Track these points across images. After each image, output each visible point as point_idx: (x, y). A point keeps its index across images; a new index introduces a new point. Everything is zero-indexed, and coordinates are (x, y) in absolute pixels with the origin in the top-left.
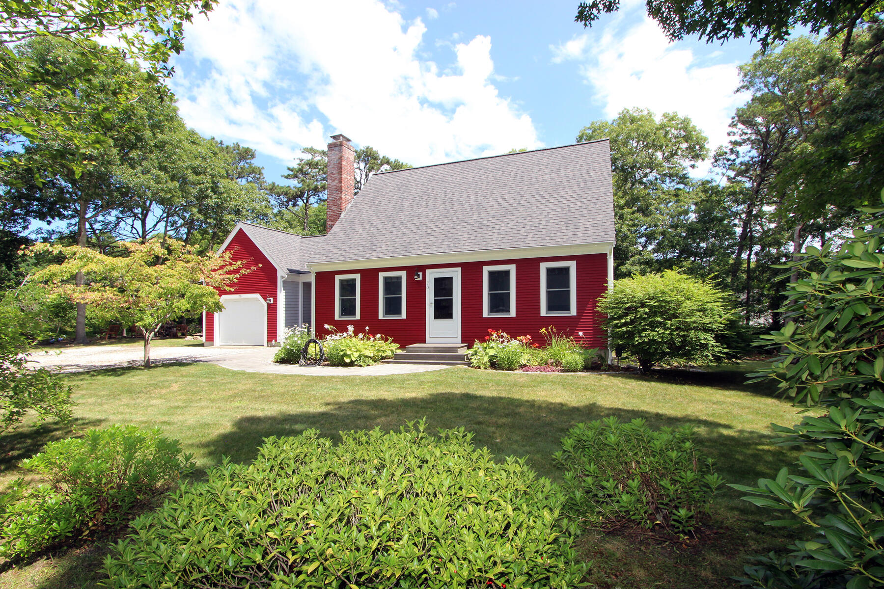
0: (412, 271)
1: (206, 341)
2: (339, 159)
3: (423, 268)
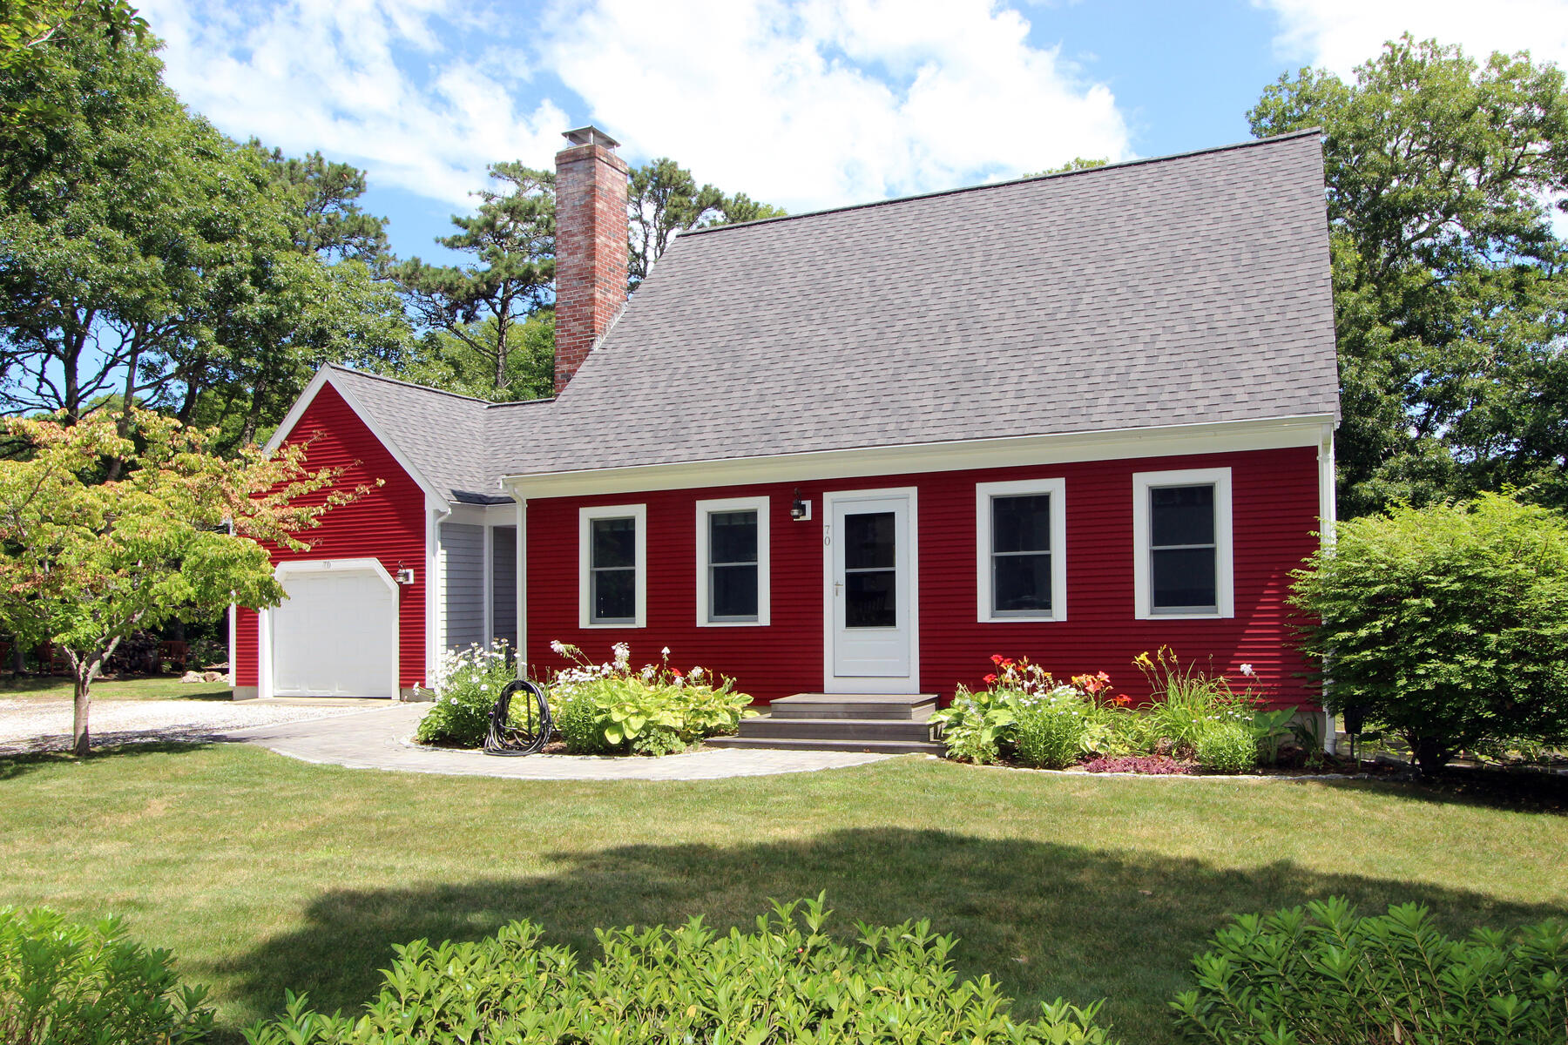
0: (785, 495)
1: (238, 684)
2: (587, 193)
3: (814, 490)
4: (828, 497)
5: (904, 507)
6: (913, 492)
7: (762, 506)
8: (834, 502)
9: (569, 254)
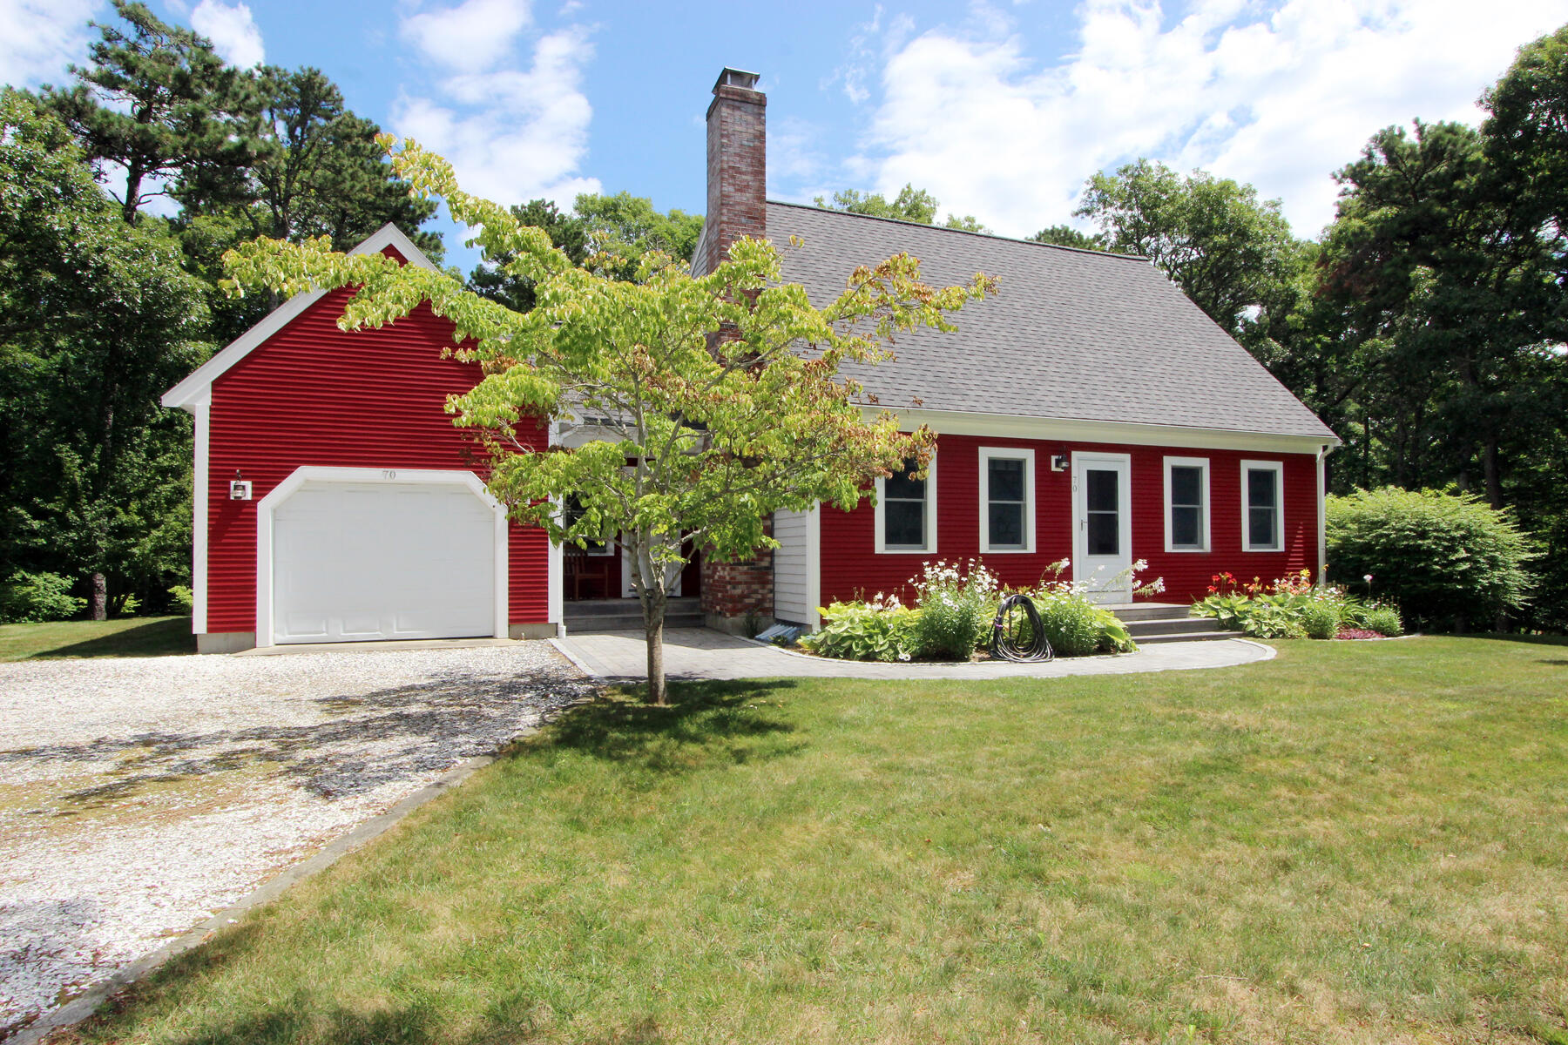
0: (1045, 449)
1: (210, 630)
2: (755, 137)
3: (1064, 449)
4: (1075, 455)
5: (1122, 466)
6: (1127, 457)
7: (1028, 456)
8: (1079, 459)
9: (737, 190)
